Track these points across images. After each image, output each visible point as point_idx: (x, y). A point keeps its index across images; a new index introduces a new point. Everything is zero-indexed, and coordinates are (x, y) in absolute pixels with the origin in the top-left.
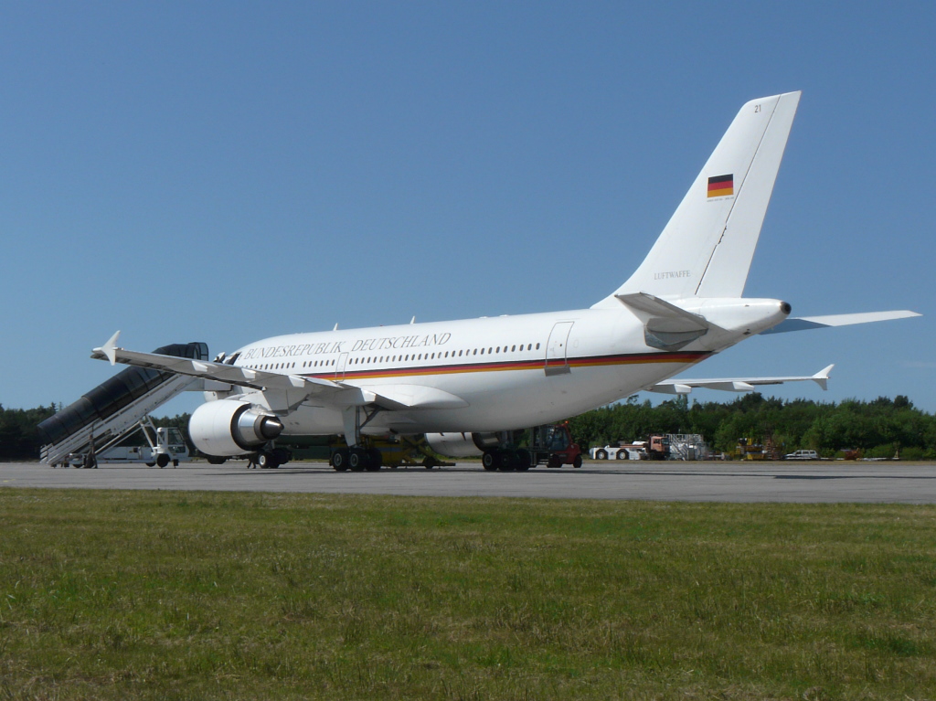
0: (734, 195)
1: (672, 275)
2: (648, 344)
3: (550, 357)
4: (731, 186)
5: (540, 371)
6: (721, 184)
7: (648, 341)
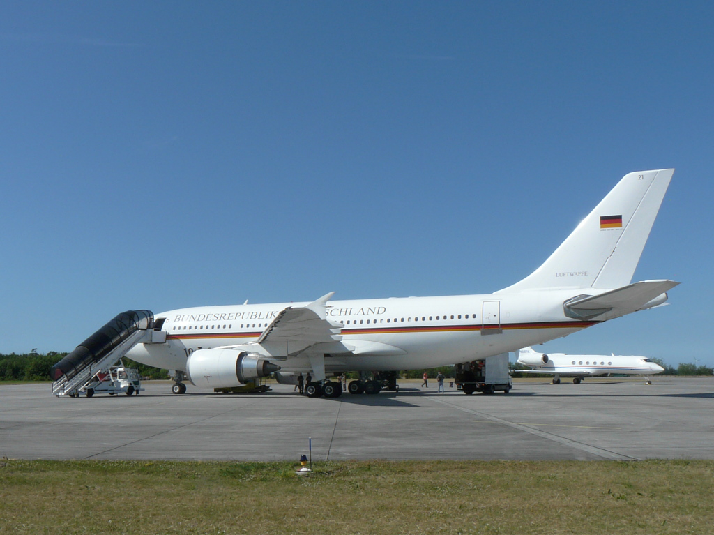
0: (623, 228)
1: (572, 274)
2: (566, 316)
3: (486, 322)
4: (621, 222)
5: (478, 332)
6: (611, 221)
7: (567, 314)
